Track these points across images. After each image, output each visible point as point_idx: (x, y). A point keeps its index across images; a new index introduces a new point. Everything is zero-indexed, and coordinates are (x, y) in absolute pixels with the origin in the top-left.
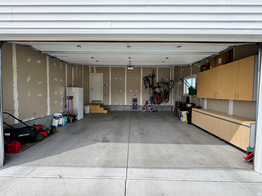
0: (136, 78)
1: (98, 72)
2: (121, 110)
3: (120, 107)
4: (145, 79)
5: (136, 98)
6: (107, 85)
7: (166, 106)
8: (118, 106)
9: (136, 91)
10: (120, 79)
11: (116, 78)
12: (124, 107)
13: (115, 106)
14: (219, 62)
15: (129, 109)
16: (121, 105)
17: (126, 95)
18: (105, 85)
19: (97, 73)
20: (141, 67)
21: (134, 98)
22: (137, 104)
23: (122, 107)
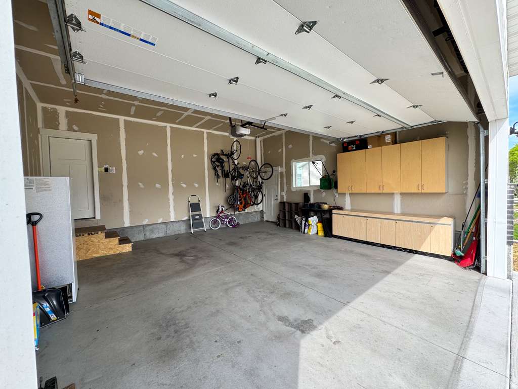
0: (195, 156)
1: (75, 128)
2: (161, 235)
3: (158, 228)
4: (213, 160)
5: (198, 202)
6: (113, 170)
7: (251, 213)
8: (151, 227)
9: (197, 185)
10: (155, 154)
11: (141, 152)
12: (168, 226)
13: (142, 228)
14: (386, 140)
15: (182, 229)
16: (159, 222)
17: (171, 197)
18: (106, 170)
19: (70, 129)
20: (203, 132)
21: (191, 202)
22: (201, 214)
23: (164, 226)
